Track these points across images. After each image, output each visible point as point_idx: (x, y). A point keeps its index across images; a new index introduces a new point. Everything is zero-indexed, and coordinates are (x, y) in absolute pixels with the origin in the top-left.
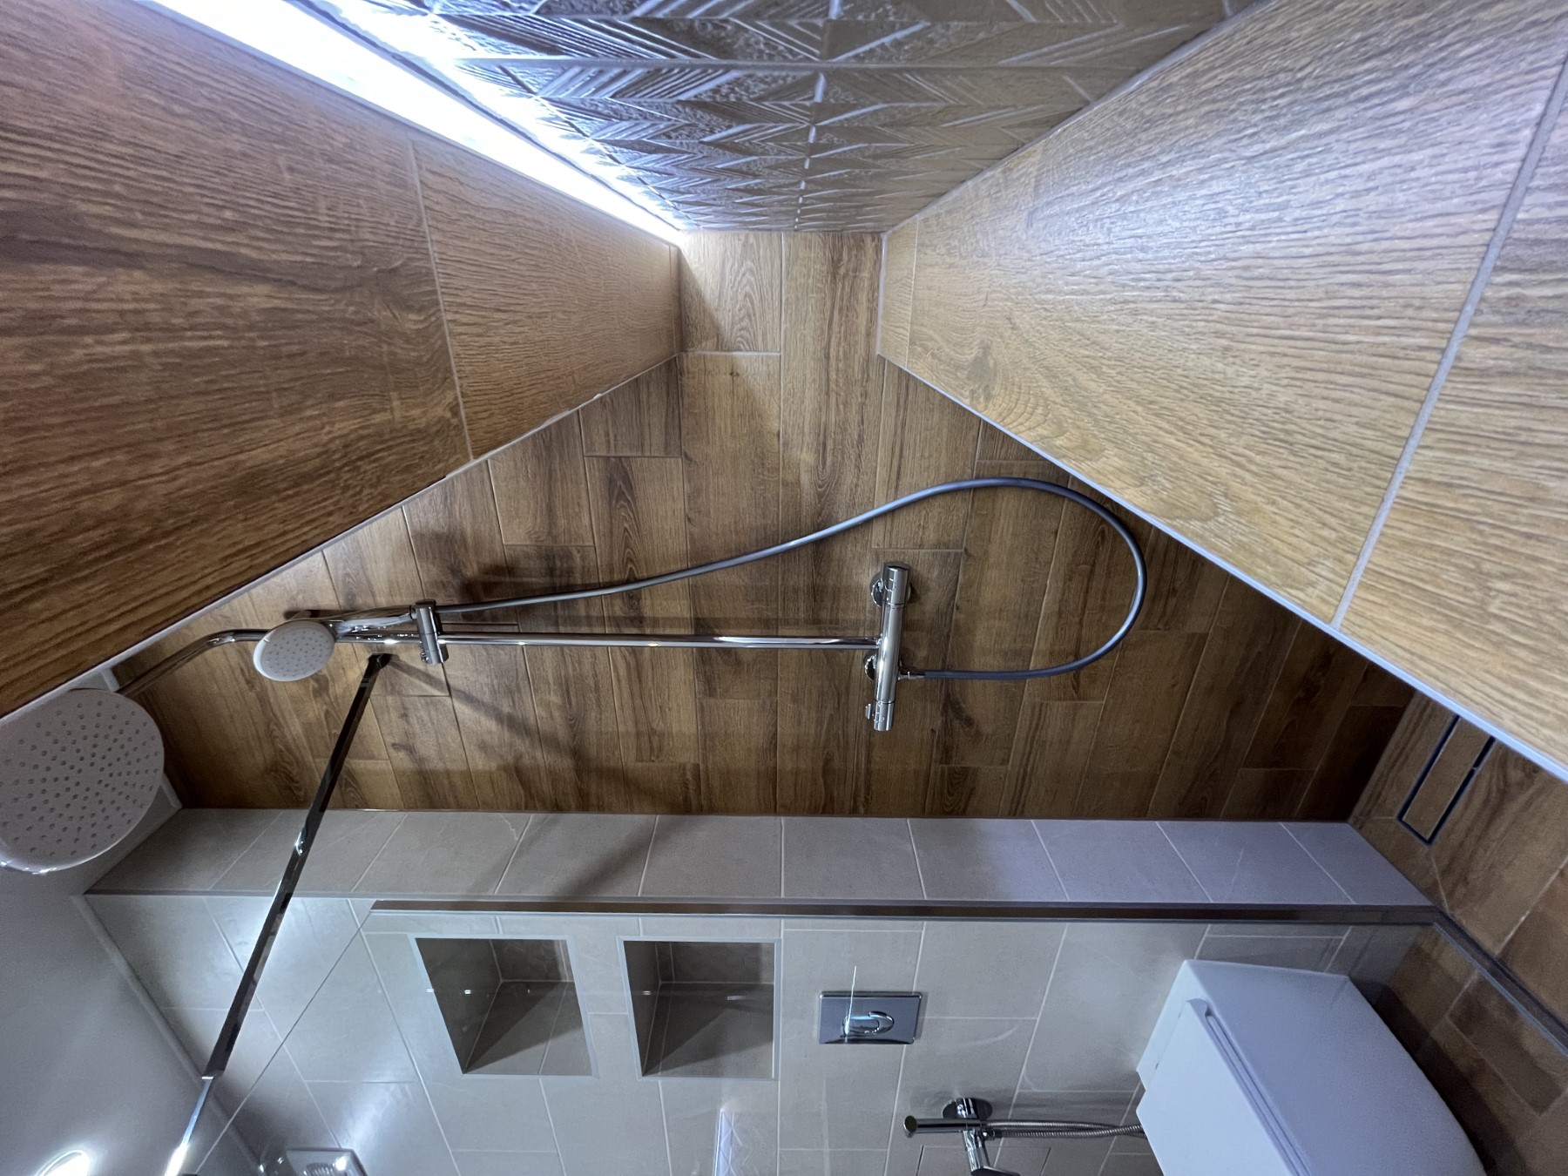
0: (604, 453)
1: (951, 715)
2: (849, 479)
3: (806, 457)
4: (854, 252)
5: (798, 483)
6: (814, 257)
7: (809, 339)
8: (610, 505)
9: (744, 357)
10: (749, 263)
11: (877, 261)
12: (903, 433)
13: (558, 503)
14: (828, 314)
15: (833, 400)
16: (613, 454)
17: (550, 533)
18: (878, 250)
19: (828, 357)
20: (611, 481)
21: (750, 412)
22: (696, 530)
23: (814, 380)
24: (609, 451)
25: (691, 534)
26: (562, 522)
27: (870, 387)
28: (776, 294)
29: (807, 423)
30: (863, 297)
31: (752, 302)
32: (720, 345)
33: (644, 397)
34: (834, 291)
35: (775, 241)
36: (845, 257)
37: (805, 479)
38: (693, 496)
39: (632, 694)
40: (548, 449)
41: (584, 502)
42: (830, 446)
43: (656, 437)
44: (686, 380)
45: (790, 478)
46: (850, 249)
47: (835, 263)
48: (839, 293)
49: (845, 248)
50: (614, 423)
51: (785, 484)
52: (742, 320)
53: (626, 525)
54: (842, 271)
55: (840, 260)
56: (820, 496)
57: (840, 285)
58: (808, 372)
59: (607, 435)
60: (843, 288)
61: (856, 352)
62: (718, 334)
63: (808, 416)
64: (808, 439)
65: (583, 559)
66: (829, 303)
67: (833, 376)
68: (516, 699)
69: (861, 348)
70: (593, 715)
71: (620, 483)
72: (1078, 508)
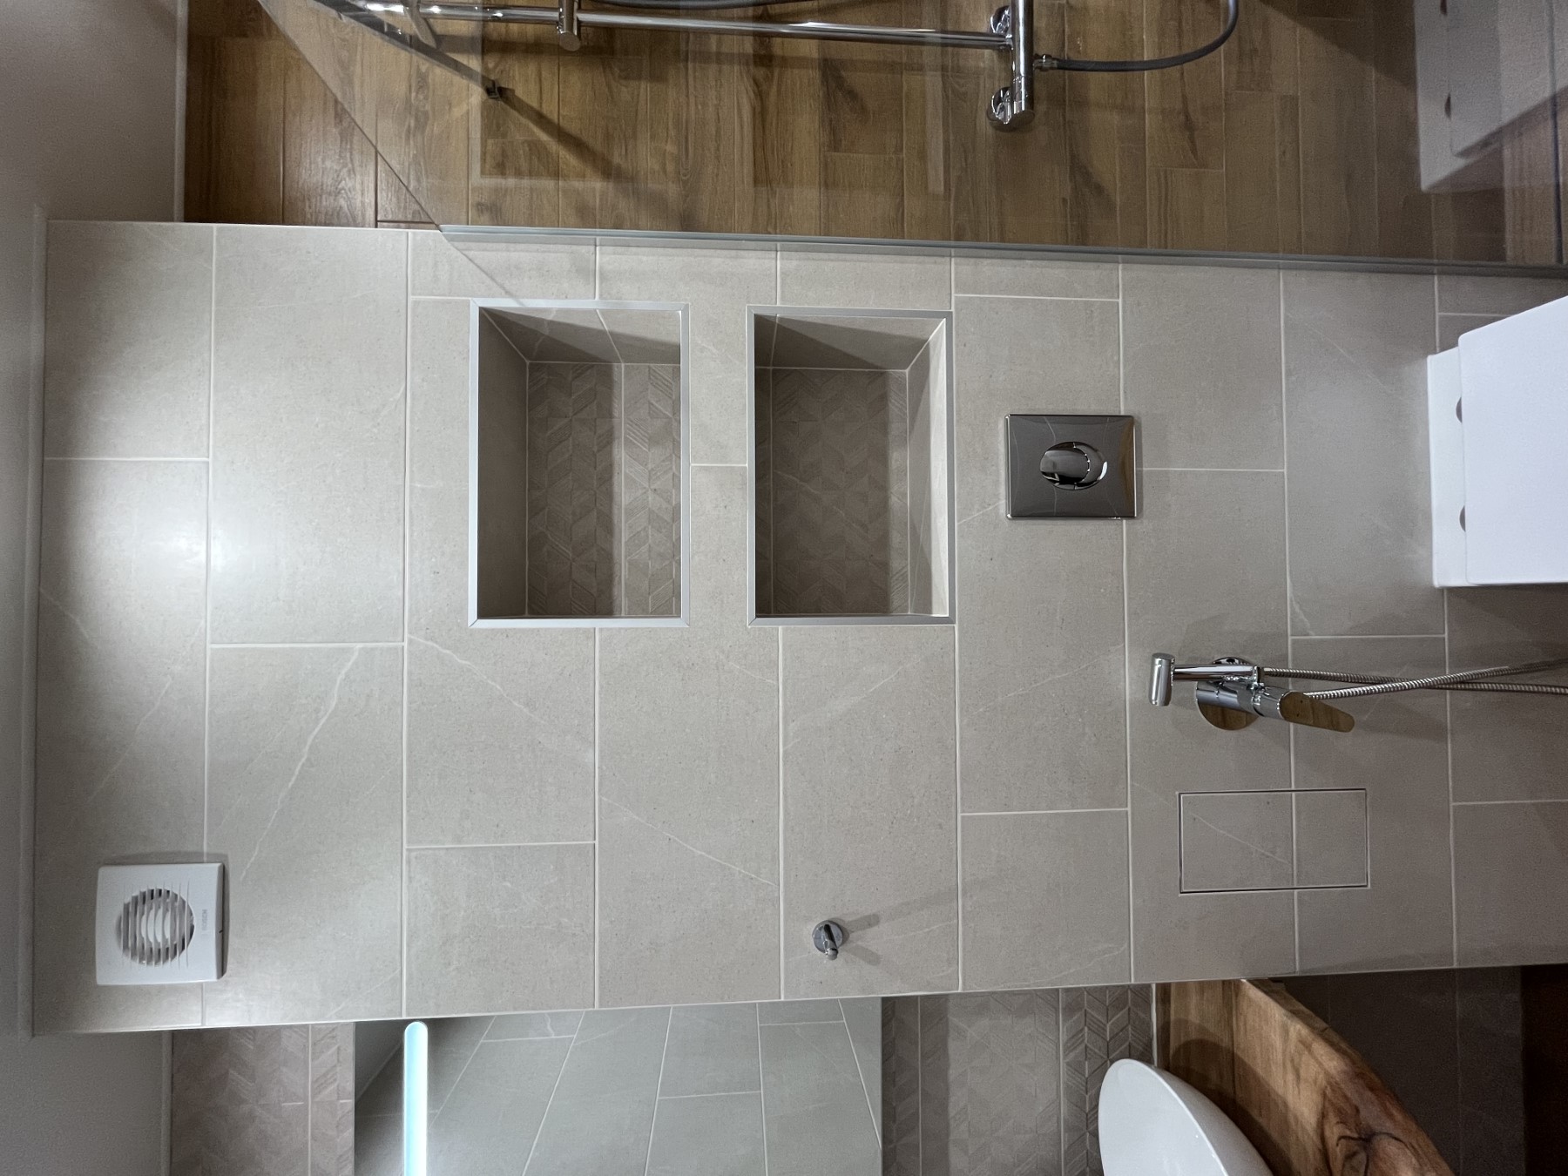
1: (1080, 181)
39: (754, 145)
68: (630, 147)
70: (710, 169)
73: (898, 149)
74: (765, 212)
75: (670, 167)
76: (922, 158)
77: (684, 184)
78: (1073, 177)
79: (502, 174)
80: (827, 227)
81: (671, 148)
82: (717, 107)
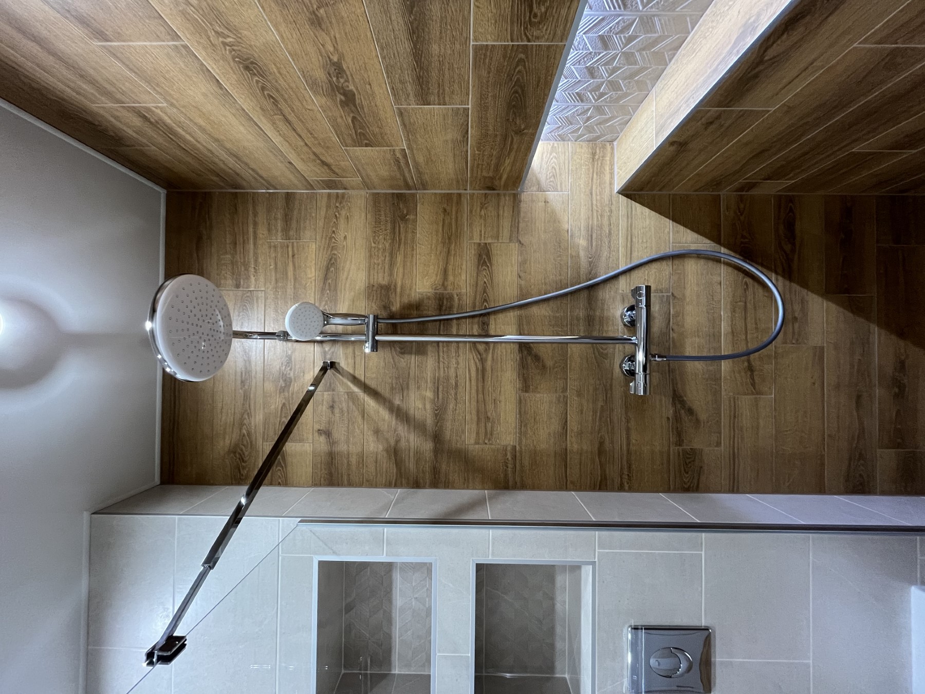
0: (478, 241)
1: (679, 406)
2: (605, 254)
3: (582, 242)
4: (602, 149)
5: (578, 256)
6: (583, 150)
7: (582, 186)
8: (478, 268)
9: (551, 195)
10: (554, 154)
11: (612, 154)
12: (631, 230)
13: (450, 267)
14: (591, 175)
15: (595, 214)
16: (483, 241)
17: (443, 285)
18: (612, 149)
19: (591, 194)
20: (480, 255)
21: (553, 219)
22: (523, 283)
23: (585, 205)
24: (480, 240)
25: (521, 285)
26: (451, 278)
27: (613, 208)
28: (567, 167)
29: (582, 225)
30: (607, 168)
31: (555, 170)
32: (540, 189)
33: (501, 212)
34: (593, 165)
35: (566, 146)
36: (598, 151)
37: (582, 254)
38: (523, 263)
39: (477, 391)
40: (449, 239)
41: (464, 267)
42: (594, 236)
43: (506, 233)
44: (523, 205)
45: (574, 254)
46: (600, 148)
47: (594, 154)
48: (596, 166)
49: (598, 148)
50: (485, 226)
51: (572, 257)
52: (550, 178)
53: (485, 280)
54: (597, 157)
55: (595, 153)
56: (590, 263)
57: (596, 163)
58: (582, 201)
59: (481, 231)
60: (598, 164)
61: (605, 192)
62: (539, 184)
63: (582, 221)
64: (583, 233)
65: (459, 300)
66: (591, 171)
67: (594, 202)
68: (405, 394)
69: (607, 190)
70: (451, 406)
71: (484, 257)
72: (730, 269)
73: (564, 390)
74: (484, 431)
75: (428, 406)
76: (579, 394)
77: (436, 415)
78: (674, 404)
79: (333, 413)
80: (520, 439)
81: (429, 394)
82: (456, 368)
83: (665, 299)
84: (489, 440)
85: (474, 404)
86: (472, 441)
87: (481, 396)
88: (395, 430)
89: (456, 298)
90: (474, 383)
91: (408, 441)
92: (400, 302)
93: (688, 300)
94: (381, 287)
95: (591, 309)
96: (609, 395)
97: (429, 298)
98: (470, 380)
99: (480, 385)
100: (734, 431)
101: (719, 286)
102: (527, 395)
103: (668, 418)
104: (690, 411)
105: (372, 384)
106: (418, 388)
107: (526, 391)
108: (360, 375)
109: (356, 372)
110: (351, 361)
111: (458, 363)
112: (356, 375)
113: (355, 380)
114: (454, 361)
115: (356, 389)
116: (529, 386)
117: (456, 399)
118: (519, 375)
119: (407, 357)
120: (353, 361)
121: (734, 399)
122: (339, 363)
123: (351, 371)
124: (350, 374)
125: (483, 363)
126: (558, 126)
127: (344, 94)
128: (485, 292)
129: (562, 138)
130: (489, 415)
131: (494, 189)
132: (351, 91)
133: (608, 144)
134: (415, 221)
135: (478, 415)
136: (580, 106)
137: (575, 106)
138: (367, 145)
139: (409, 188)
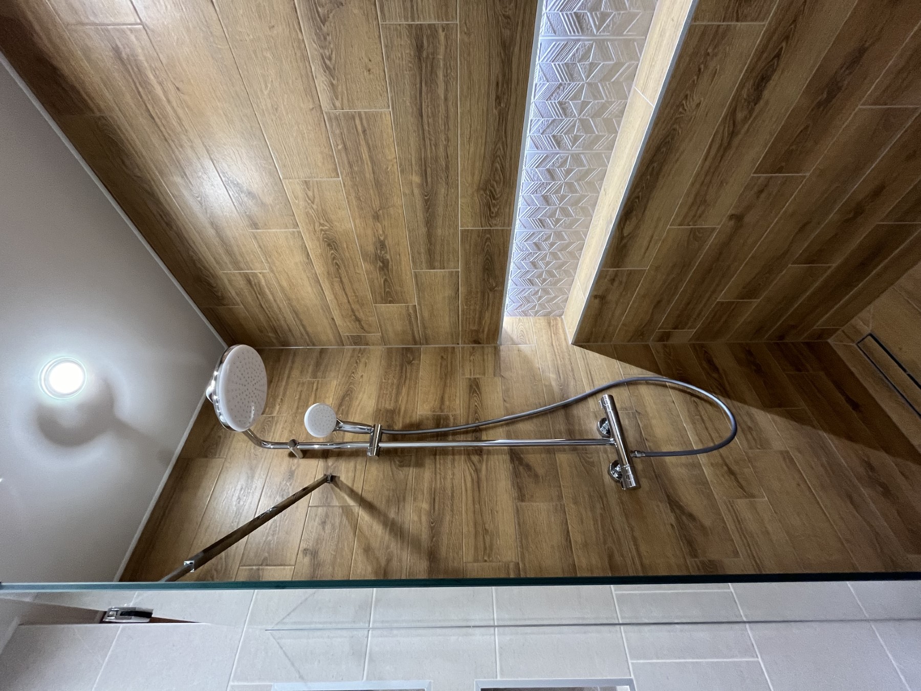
0: (469, 377)
1: (678, 511)
2: (572, 383)
3: (553, 376)
4: (555, 320)
5: (551, 385)
6: (542, 322)
7: (545, 341)
8: (470, 395)
9: (522, 347)
10: (521, 323)
11: (562, 322)
12: (588, 367)
13: (446, 396)
14: (550, 335)
15: (558, 357)
16: (472, 377)
17: (440, 408)
18: (562, 320)
19: (553, 345)
20: (471, 386)
21: (526, 361)
22: (508, 405)
23: (550, 352)
24: (471, 375)
25: (506, 407)
26: (447, 403)
27: (571, 353)
28: (531, 330)
29: (550, 364)
30: (561, 331)
31: (523, 332)
32: (514, 343)
33: (486, 357)
34: (551, 330)
37: (553, 383)
38: (506, 391)
39: (474, 501)
40: (446, 375)
41: (458, 395)
42: (561, 372)
43: (491, 370)
44: (502, 354)
45: (547, 384)
47: (549, 323)
49: (552, 320)
50: (474, 366)
51: (546, 386)
52: (520, 336)
53: (476, 404)
54: (552, 324)
56: (561, 390)
58: (546, 349)
59: (471, 370)
60: (553, 328)
61: (563, 345)
62: (512, 339)
63: (549, 362)
64: (551, 369)
65: (454, 419)
67: (556, 351)
68: (401, 506)
69: (564, 343)
70: (448, 518)
71: (474, 387)
72: (677, 392)
73: (560, 497)
74: (482, 546)
75: (424, 518)
76: (576, 502)
77: (432, 528)
78: (673, 510)
79: (324, 528)
80: (523, 554)
81: (425, 506)
82: (452, 479)
83: (631, 415)
84: (489, 557)
85: (471, 514)
86: (470, 558)
87: (477, 506)
88: (388, 547)
89: (452, 418)
90: (469, 492)
91: (400, 561)
92: (403, 422)
93: (651, 415)
94: (387, 411)
95: (569, 424)
96: (605, 502)
97: (428, 419)
98: (466, 490)
99: (476, 494)
100: (745, 537)
101: (673, 404)
102: (524, 504)
103: (672, 525)
104: (691, 517)
105: (369, 497)
106: (415, 500)
107: (523, 501)
108: (358, 488)
109: (355, 485)
110: (351, 474)
111: (453, 474)
112: (355, 488)
113: (353, 493)
114: (450, 472)
115: (351, 502)
116: (525, 495)
117: (452, 511)
118: (513, 483)
119: (405, 469)
120: (353, 474)
121: (729, 501)
122: (339, 477)
123: (350, 485)
124: (348, 487)
125: (477, 474)
126: (520, 304)
127: (383, 262)
128: (476, 413)
129: (525, 314)
130: (487, 526)
131: (479, 343)
132: (388, 260)
133: (558, 318)
134: (419, 364)
135: (475, 527)
136: (533, 289)
137: (529, 289)
138: (390, 302)
139: (415, 343)
